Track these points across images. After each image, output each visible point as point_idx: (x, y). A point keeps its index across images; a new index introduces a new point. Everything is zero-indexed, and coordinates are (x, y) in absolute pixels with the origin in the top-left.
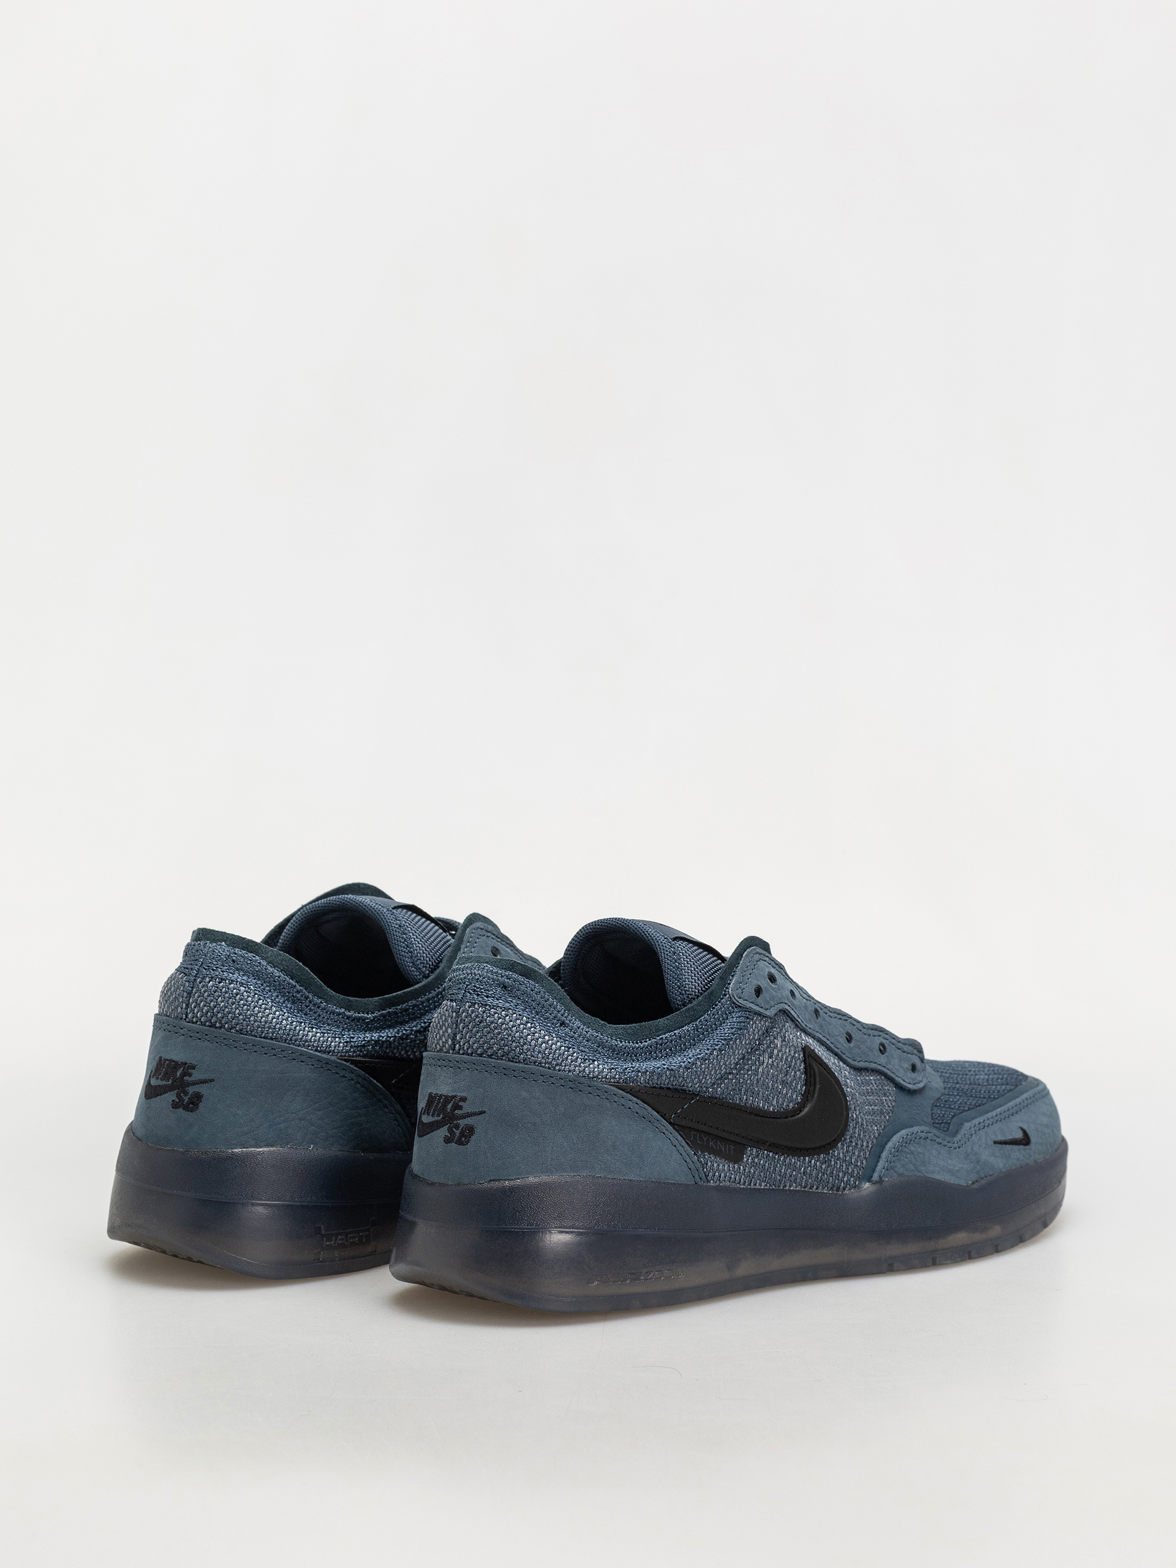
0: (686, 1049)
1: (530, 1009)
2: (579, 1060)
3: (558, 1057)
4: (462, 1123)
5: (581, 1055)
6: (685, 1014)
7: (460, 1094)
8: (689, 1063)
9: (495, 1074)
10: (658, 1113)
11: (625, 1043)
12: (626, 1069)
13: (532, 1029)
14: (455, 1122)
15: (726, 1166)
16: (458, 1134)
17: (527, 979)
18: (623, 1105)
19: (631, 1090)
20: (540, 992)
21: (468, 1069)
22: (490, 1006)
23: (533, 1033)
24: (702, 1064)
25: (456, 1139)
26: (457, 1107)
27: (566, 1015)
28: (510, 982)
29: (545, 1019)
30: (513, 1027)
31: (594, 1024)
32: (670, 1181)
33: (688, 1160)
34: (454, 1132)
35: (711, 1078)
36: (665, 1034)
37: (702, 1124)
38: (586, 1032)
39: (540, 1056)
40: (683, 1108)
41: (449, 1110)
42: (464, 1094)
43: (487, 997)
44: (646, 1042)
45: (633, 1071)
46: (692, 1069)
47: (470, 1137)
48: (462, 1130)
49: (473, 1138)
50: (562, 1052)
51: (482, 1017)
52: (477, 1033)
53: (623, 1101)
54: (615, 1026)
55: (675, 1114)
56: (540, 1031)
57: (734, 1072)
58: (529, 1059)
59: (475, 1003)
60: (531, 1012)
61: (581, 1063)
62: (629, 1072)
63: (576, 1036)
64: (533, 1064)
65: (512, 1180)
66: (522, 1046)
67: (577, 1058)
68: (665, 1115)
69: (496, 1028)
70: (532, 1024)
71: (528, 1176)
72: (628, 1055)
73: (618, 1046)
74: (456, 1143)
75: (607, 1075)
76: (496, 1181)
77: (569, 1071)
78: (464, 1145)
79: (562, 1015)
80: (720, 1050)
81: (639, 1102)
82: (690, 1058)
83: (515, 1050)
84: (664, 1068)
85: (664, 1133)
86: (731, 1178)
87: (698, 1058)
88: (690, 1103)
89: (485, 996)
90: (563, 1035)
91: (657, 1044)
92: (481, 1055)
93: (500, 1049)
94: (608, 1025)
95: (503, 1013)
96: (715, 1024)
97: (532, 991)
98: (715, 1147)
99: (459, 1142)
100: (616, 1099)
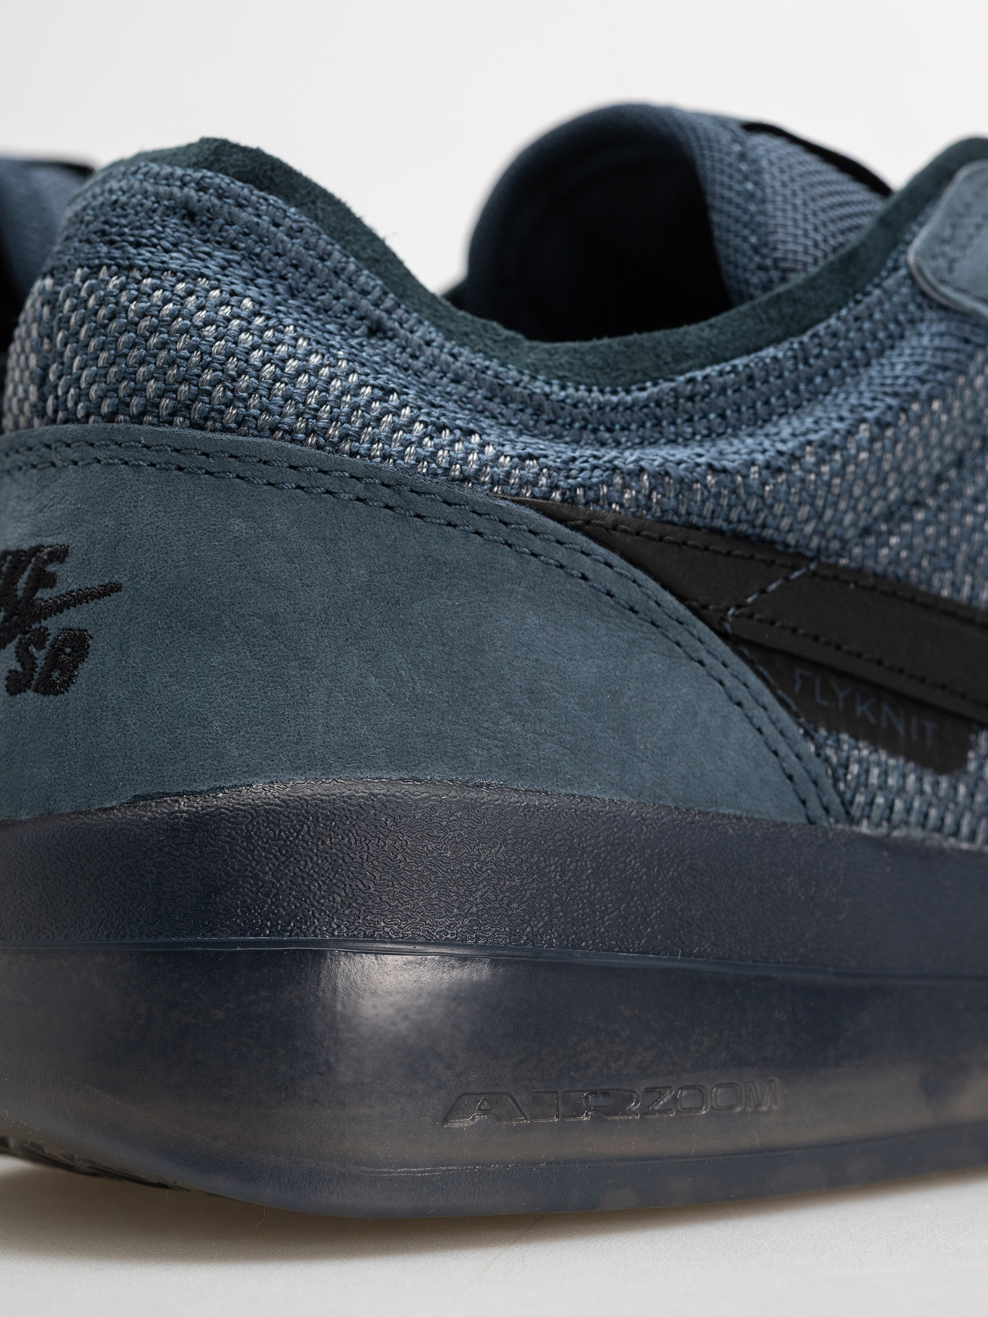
0: (770, 415)
1: (270, 278)
2: (418, 427)
3: (349, 415)
4: (54, 625)
5: (428, 414)
6: (766, 312)
7: (49, 541)
8: (781, 453)
9: (151, 469)
10: (681, 599)
11: (577, 390)
12: (574, 459)
13: (269, 333)
14: (35, 626)
15: (912, 778)
16: (40, 663)
17: (261, 190)
18: (562, 567)
19: (588, 522)
20: (301, 230)
21: (75, 463)
22: (141, 269)
23: (271, 344)
24: (821, 461)
25: (36, 676)
26: (44, 579)
27: (389, 302)
28: (206, 197)
29: (317, 311)
30: (205, 325)
31: (480, 336)
32: (722, 810)
33: (783, 749)
34: (32, 656)
35: (854, 509)
36: (702, 367)
37: (827, 644)
38: (453, 355)
39: (289, 409)
40: (763, 591)
41: (20, 593)
42: (59, 540)
43: (137, 245)
44: (643, 389)
45: (595, 467)
46: (790, 472)
47: (76, 667)
48: (52, 646)
49: (85, 668)
50: (362, 400)
51: (117, 303)
52: (102, 350)
53: (561, 554)
54: (547, 346)
55: (738, 606)
56: (296, 339)
57: (931, 502)
58: (256, 418)
59: (100, 267)
60: (272, 286)
61: (425, 435)
62: (582, 470)
63: (418, 364)
64: (268, 433)
65: (201, 793)
66: (234, 380)
67: (412, 421)
68: (705, 607)
69: (153, 330)
70: (268, 318)
71: (251, 780)
72: (584, 428)
73: (553, 397)
74: (36, 691)
75: (508, 474)
76: (152, 799)
77: (385, 457)
78: (56, 694)
79: (376, 305)
80: (882, 425)
81: (615, 559)
82: (784, 441)
83: (209, 394)
84: (698, 465)
85: (701, 662)
86: (926, 816)
87: (810, 443)
88: (787, 579)
89: (131, 243)
90: (377, 359)
91: (677, 397)
92: (111, 418)
93: (165, 391)
94: (527, 343)
95: (181, 286)
96: (863, 349)
97: (277, 225)
98: (872, 720)
99: (47, 688)
100: (538, 545)
